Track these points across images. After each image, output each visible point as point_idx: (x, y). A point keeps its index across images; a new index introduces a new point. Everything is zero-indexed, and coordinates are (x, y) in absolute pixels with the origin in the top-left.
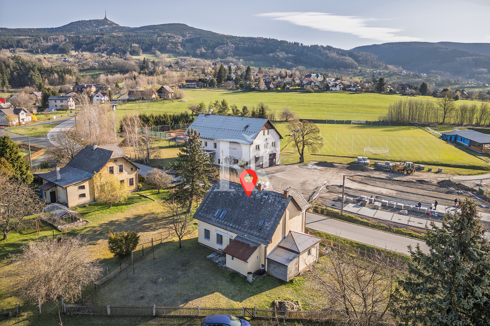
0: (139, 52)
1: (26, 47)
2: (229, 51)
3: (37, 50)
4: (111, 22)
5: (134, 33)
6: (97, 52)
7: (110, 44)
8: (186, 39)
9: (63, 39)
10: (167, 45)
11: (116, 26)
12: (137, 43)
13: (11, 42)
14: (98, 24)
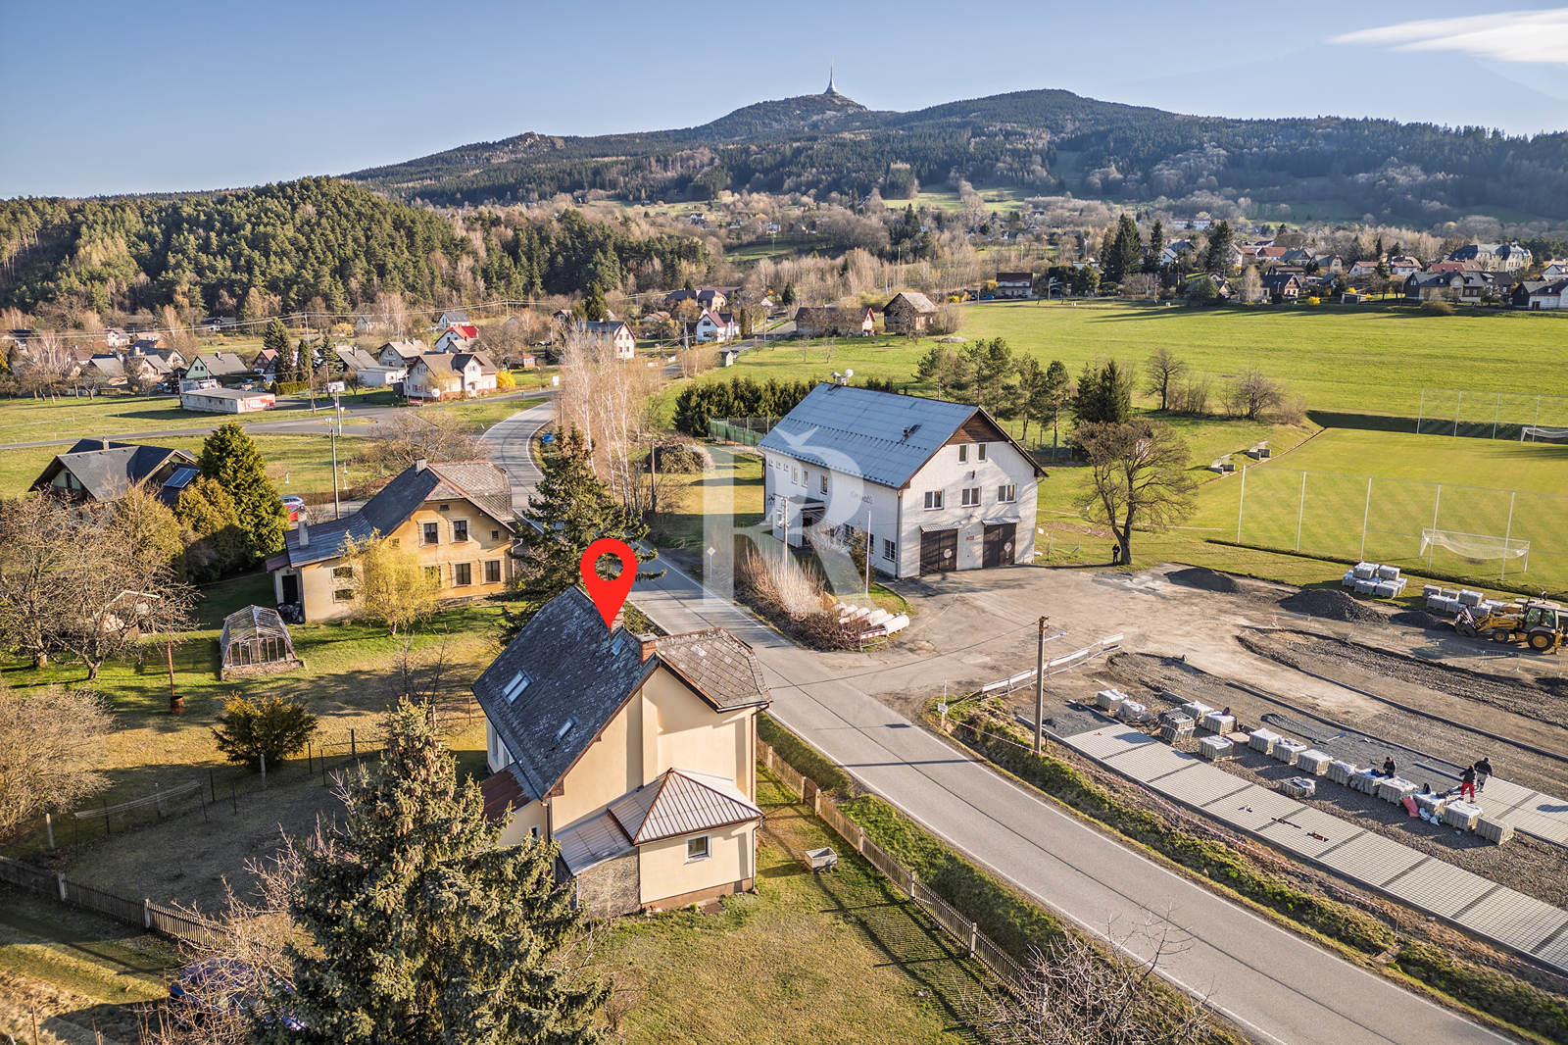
0: (908, 185)
1: (613, 185)
2: (1205, 173)
3: (637, 194)
4: (843, 99)
5: (902, 129)
6: (790, 191)
7: (828, 166)
8: (1063, 138)
9: (706, 160)
10: (997, 160)
11: (856, 110)
12: (907, 161)
13: (580, 173)
14: (807, 111)
